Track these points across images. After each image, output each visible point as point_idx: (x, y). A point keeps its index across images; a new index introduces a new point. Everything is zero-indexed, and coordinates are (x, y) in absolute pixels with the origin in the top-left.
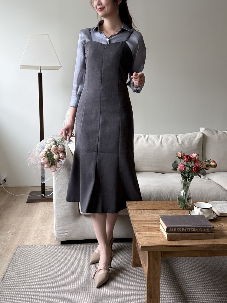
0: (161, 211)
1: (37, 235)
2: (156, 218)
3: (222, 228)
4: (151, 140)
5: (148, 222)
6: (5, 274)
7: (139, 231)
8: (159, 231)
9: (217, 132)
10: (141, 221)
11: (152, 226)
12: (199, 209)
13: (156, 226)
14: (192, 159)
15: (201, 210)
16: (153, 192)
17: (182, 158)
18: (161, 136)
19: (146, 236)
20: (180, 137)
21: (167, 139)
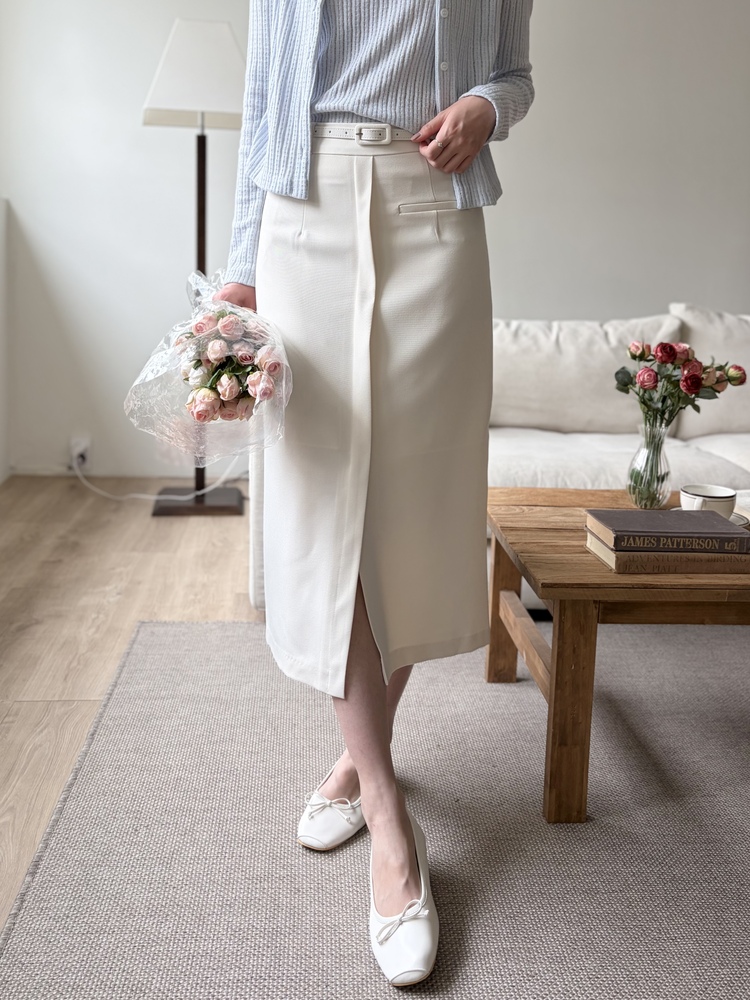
0: (580, 511)
1: (192, 597)
2: (570, 525)
4: (526, 333)
5: (548, 534)
6: (113, 690)
9: (720, 316)
10: (527, 530)
12: (699, 500)
13: (574, 544)
14: (679, 356)
15: (704, 501)
16: (542, 473)
17: (642, 357)
18: (555, 325)
20: (614, 329)
21: (575, 334)
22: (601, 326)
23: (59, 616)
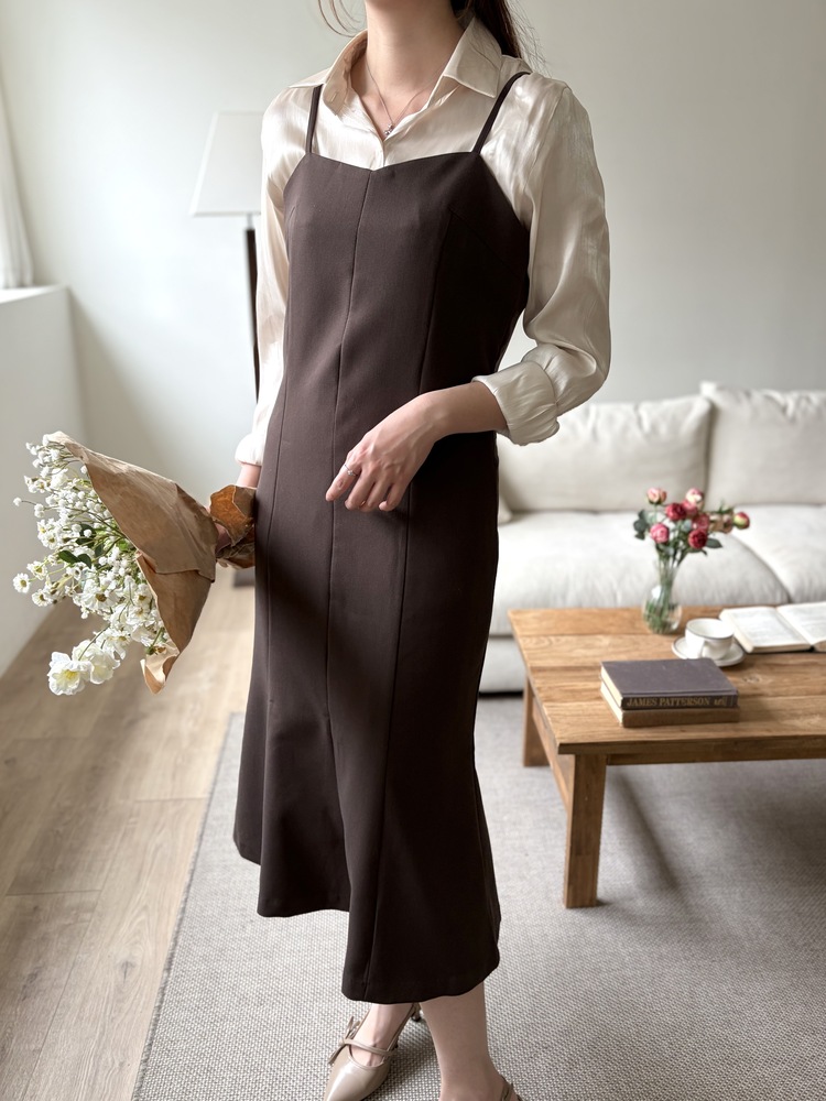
0: (600, 640)
2: (589, 662)
3: (756, 688)
5: (570, 674)
7: (548, 699)
8: (600, 698)
10: (553, 669)
11: (580, 685)
12: (702, 640)
13: (591, 685)
15: (706, 643)
19: (568, 713)
20: (648, 411)
21: (611, 419)
22: (636, 408)
23: (161, 708)
